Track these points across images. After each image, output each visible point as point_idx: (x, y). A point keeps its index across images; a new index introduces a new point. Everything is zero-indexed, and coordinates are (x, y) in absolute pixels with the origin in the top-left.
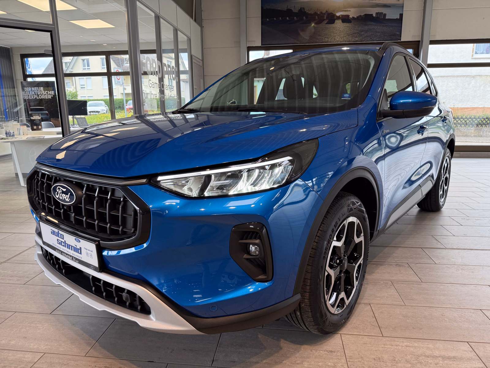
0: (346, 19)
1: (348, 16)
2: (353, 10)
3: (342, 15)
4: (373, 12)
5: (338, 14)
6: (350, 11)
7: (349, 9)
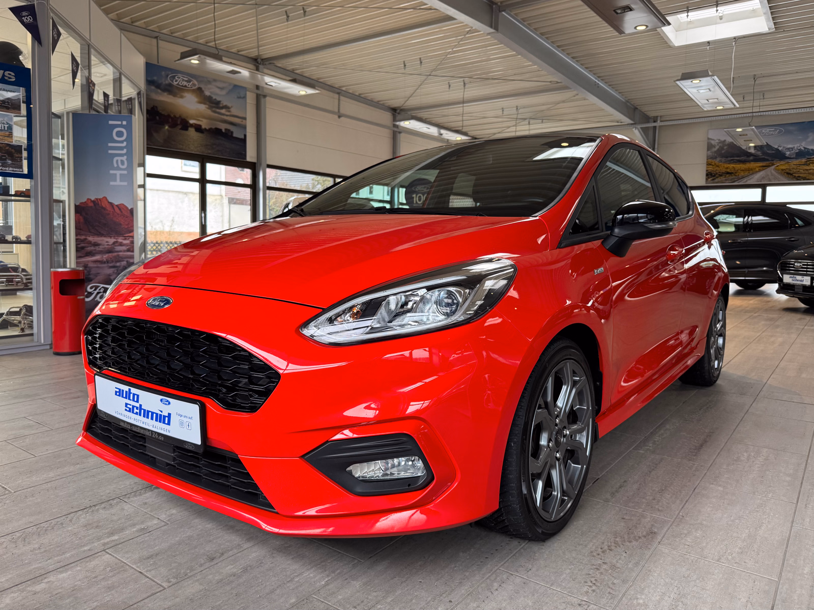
0: (198, 129)
1: (200, 126)
2: (205, 121)
3: (195, 124)
4: (223, 127)
5: (192, 122)
6: (202, 121)
7: (201, 119)
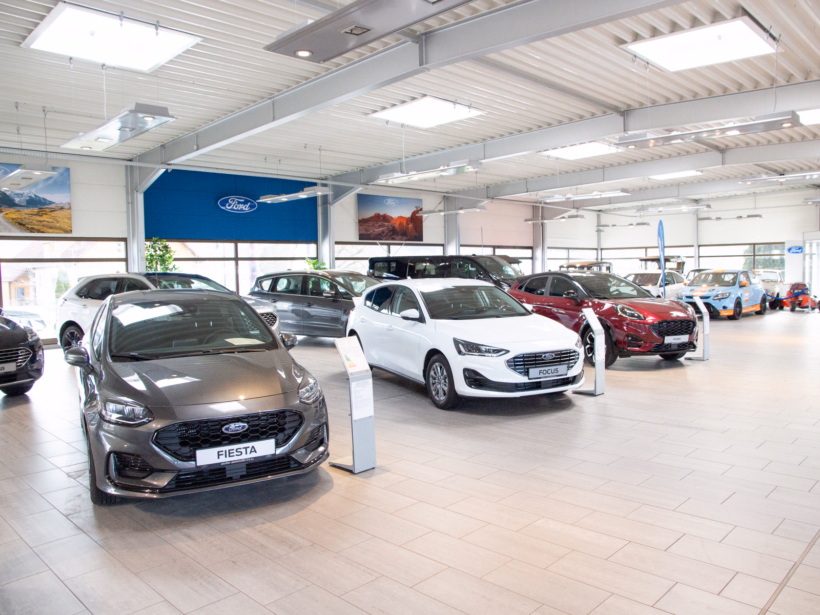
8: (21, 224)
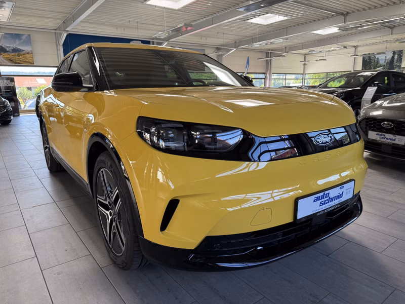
8: (11, 60)
